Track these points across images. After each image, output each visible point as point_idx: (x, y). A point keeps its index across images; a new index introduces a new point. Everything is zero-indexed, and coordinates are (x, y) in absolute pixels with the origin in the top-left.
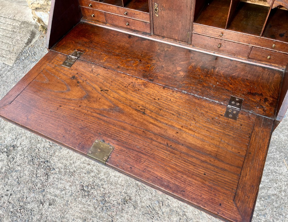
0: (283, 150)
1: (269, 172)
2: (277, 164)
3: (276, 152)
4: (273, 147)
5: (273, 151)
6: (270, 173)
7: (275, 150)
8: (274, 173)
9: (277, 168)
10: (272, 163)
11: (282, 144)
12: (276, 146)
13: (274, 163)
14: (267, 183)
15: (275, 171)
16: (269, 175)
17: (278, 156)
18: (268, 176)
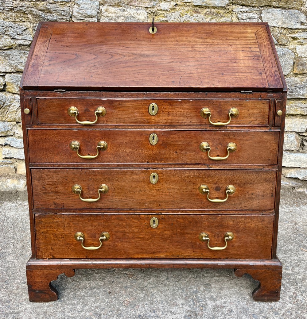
0: (292, 241)
1: (296, 263)
2: (298, 254)
3: (287, 244)
4: (281, 241)
5: (283, 244)
6: (298, 263)
7: (285, 243)
8: (302, 262)
9: (301, 256)
10: (293, 255)
11: (286, 237)
12: (282, 240)
13: (294, 253)
14: (304, 273)
15: (301, 259)
16: (299, 264)
17: (292, 247)
18: (299, 266)
